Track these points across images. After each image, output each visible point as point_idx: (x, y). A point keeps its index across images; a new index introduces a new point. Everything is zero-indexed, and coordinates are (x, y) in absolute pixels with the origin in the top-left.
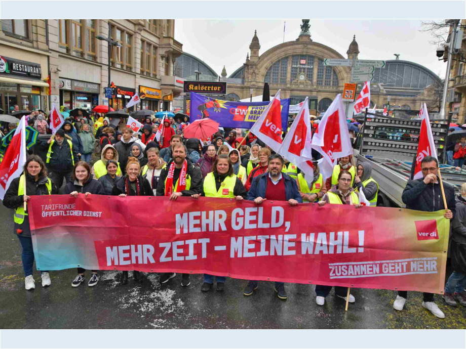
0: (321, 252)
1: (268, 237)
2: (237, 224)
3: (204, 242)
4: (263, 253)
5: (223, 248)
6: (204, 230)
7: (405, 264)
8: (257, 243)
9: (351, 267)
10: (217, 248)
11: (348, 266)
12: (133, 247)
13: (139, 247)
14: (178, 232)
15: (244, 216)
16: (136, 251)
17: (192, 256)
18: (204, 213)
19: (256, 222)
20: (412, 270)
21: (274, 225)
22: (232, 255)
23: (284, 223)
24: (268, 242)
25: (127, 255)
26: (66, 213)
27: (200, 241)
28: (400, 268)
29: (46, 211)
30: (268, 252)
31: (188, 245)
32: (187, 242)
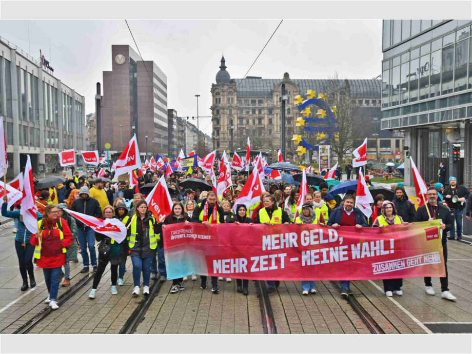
0: (366, 256)
1: (327, 249)
2: (305, 241)
3: (283, 256)
4: (325, 261)
5: (297, 259)
6: (282, 247)
7: (420, 258)
8: (321, 254)
9: (387, 264)
10: (292, 260)
11: (384, 264)
12: (232, 260)
13: (237, 260)
14: (264, 249)
15: (309, 236)
16: (235, 263)
17: (274, 267)
18: (282, 235)
19: (318, 239)
20: (425, 262)
21: (332, 240)
22: (303, 264)
23: (338, 239)
24: (328, 252)
25: (228, 266)
26: (186, 236)
27: (280, 255)
28: (417, 261)
29: (174, 235)
30: (328, 260)
31: (271, 259)
32: (271, 256)
